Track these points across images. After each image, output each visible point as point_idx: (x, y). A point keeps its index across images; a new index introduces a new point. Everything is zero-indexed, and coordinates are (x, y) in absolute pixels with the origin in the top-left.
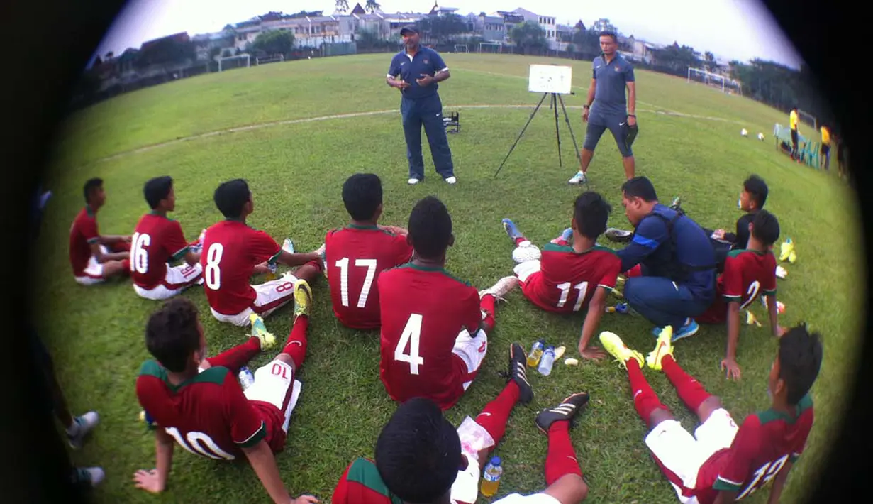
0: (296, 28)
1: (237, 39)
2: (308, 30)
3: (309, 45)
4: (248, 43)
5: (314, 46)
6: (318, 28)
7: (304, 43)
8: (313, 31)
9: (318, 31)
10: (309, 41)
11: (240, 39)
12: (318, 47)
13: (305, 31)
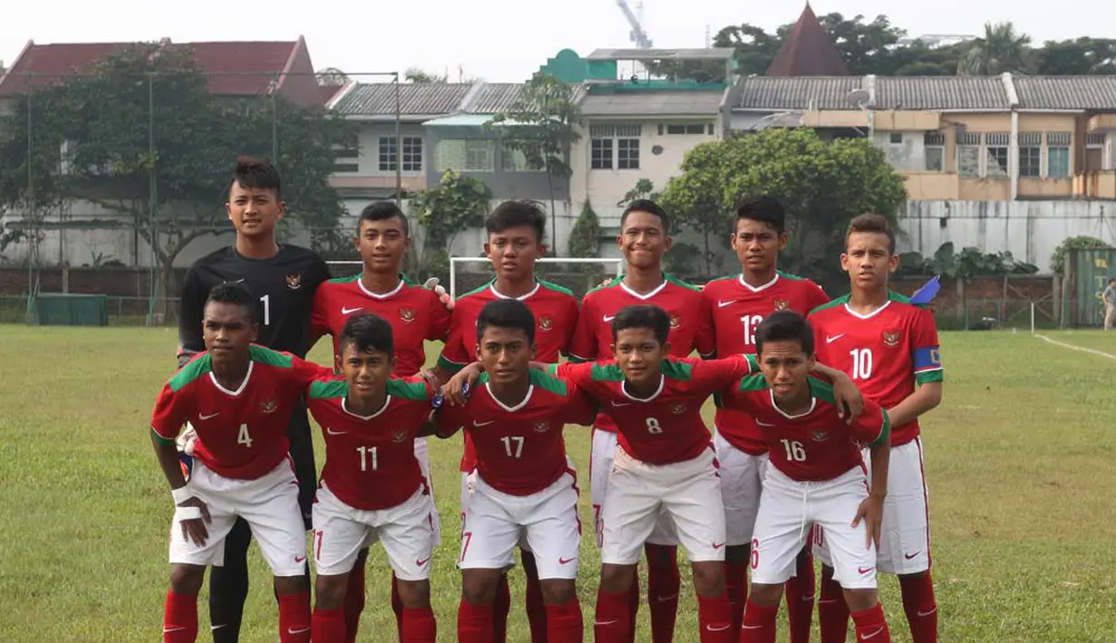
0: (931, 137)
1: (581, 155)
2: (1000, 156)
3: (991, 247)
4: (645, 186)
5: (1020, 257)
6: (1057, 144)
7: (963, 235)
8: (1029, 166)
9: (1057, 172)
10: (991, 223)
11: (600, 160)
12: (1044, 267)
13: (984, 161)
